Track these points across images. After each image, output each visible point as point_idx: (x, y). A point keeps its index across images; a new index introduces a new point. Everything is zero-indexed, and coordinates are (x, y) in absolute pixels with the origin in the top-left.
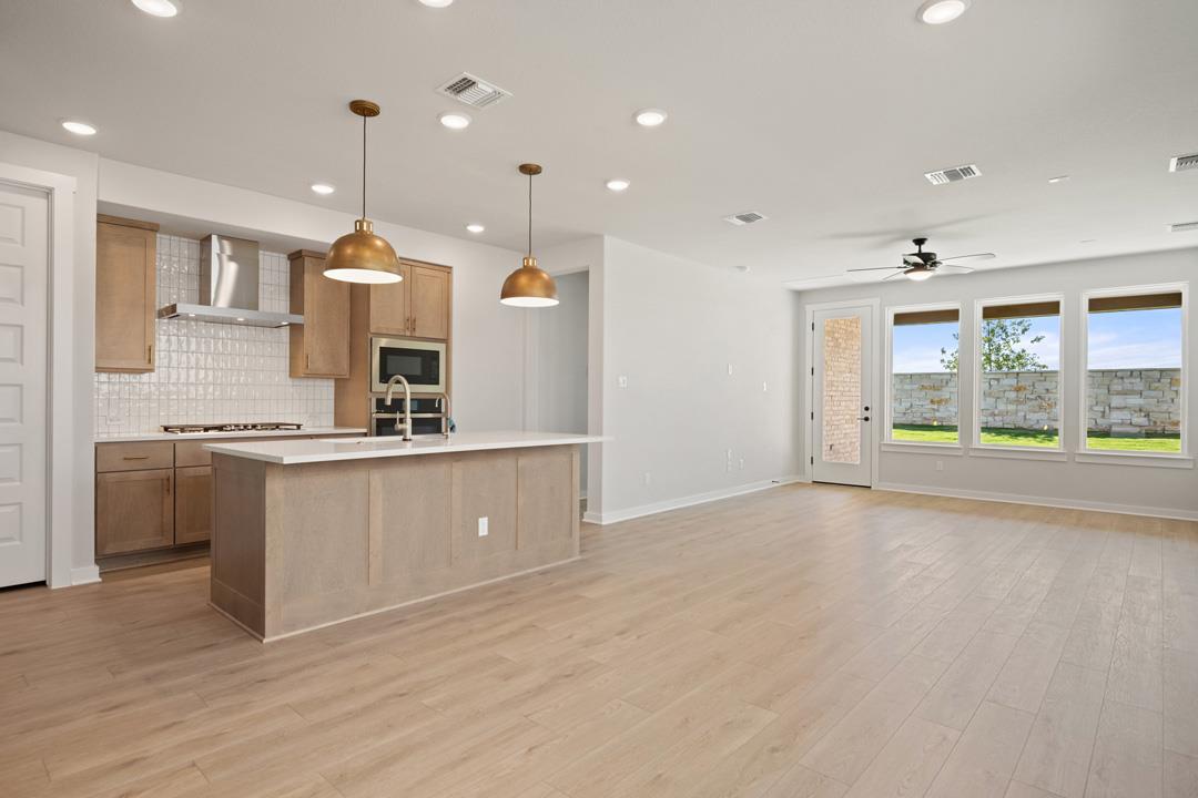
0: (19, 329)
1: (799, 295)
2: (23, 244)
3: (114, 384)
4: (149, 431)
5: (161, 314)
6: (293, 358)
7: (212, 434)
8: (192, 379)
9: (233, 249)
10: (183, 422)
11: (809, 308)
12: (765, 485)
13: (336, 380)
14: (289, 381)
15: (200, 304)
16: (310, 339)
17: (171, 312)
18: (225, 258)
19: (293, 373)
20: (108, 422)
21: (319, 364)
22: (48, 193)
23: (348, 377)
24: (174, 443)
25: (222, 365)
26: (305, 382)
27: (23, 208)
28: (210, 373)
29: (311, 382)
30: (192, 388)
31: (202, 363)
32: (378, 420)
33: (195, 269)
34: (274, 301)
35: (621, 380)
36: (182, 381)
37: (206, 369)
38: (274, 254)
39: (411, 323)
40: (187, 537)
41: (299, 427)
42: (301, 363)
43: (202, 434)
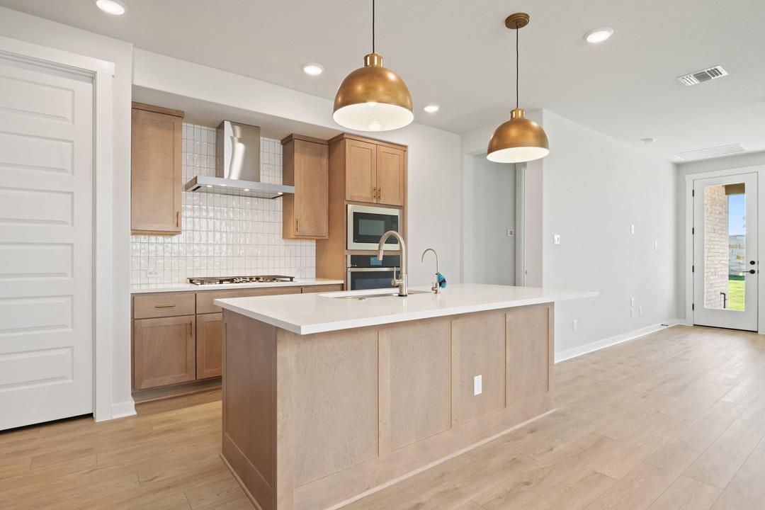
0: (70, 196)
1: (678, 166)
2: (73, 123)
3: (152, 244)
4: (179, 283)
5: (187, 188)
6: (285, 223)
7: (226, 285)
8: (211, 241)
9: (243, 133)
10: (204, 275)
11: (689, 178)
12: (656, 328)
13: (317, 241)
14: (283, 242)
15: (216, 176)
16: (299, 206)
17: (194, 186)
18: (236, 139)
19: (285, 235)
20: (148, 275)
21: (306, 228)
22: (92, 77)
23: (327, 238)
24: (195, 293)
25: (233, 228)
26: (294, 243)
27: (73, 91)
28: (224, 235)
29: (298, 243)
30: (211, 248)
31: (218, 228)
32: (352, 273)
33: (212, 152)
34: (271, 175)
35: (556, 239)
36: (203, 241)
37: (221, 232)
38: (271, 140)
39: (377, 193)
40: (206, 373)
41: (292, 279)
42: (292, 227)
43: (217, 286)
